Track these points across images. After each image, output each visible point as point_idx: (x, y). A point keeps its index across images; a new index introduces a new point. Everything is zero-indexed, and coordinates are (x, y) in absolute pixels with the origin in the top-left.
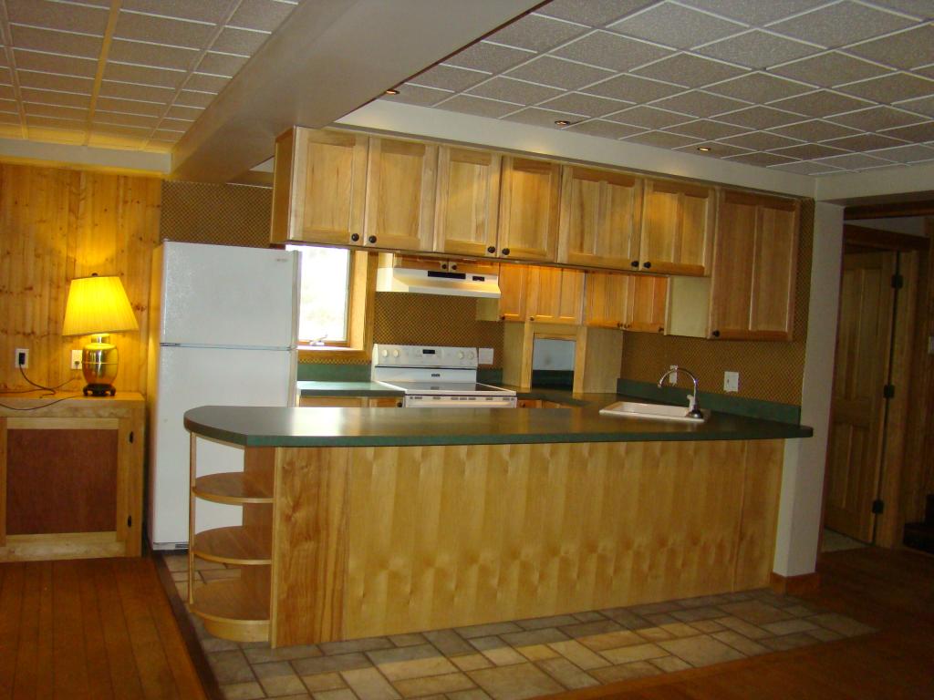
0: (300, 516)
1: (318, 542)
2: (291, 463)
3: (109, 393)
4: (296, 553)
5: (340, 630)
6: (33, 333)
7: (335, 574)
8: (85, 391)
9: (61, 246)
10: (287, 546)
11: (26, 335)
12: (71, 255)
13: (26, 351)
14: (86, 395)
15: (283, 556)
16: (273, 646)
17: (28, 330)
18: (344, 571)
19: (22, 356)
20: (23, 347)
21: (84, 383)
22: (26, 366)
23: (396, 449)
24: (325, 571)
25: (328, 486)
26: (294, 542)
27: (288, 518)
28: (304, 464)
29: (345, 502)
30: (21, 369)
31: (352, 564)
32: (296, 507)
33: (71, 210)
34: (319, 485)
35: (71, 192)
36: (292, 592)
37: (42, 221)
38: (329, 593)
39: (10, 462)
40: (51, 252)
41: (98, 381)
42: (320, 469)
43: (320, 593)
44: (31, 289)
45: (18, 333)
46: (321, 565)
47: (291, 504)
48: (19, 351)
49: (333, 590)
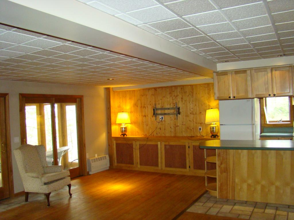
0: (223, 166)
1: (227, 173)
2: (220, 153)
3: (217, 137)
4: (222, 176)
5: (234, 196)
6: (202, 123)
7: (232, 182)
8: (211, 136)
9: (207, 102)
10: (220, 174)
11: (201, 124)
12: (209, 104)
13: (201, 128)
14: (211, 137)
15: (219, 176)
16: (218, 198)
17: (201, 123)
18: (234, 182)
19: (200, 128)
20: (200, 126)
21: (211, 135)
22: (201, 131)
23: (247, 150)
24: (230, 181)
25: (229, 159)
26: (221, 173)
27: (219, 167)
28: (223, 153)
29: (234, 164)
30: (200, 131)
31: (237, 180)
32: (221, 164)
33: (208, 93)
34: (227, 159)
35: (208, 89)
36: (221, 185)
37: (202, 97)
38: (231, 187)
39: (193, 152)
40: (204, 104)
41: (214, 134)
42: (227, 155)
43: (229, 186)
44: (201, 113)
45: (199, 123)
46: (228, 180)
47: (220, 163)
48: (199, 127)
49: (232, 186)
